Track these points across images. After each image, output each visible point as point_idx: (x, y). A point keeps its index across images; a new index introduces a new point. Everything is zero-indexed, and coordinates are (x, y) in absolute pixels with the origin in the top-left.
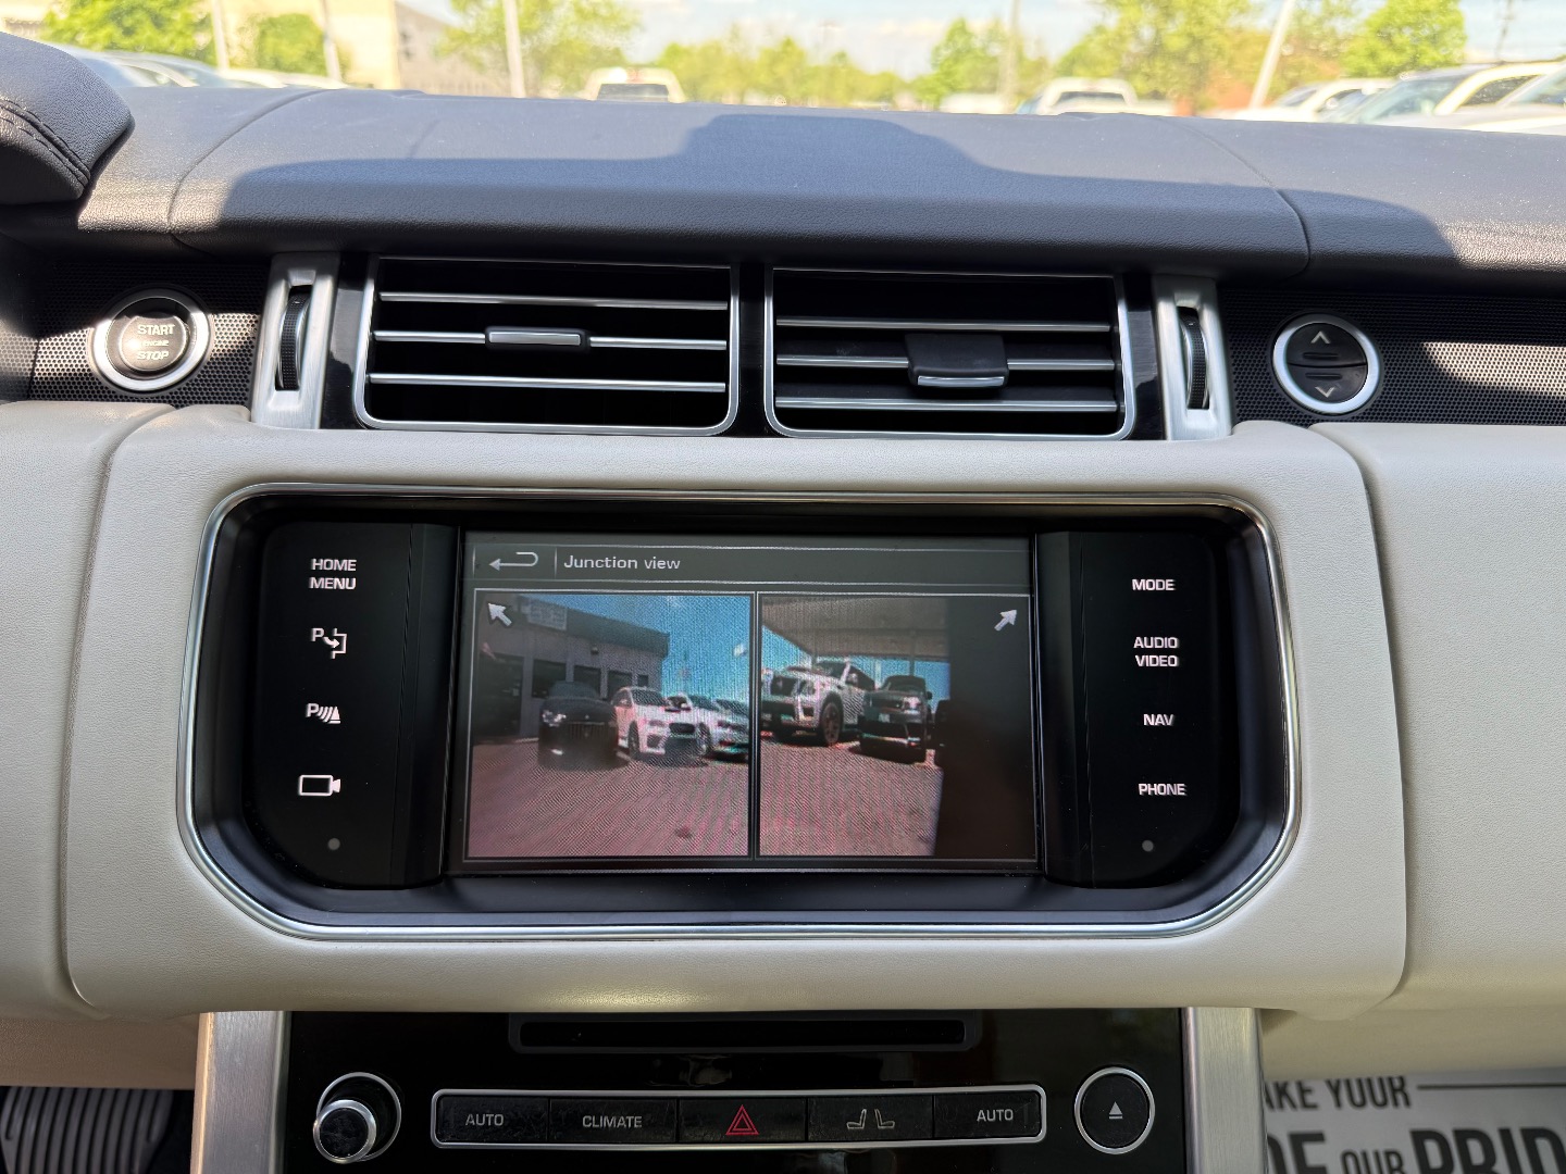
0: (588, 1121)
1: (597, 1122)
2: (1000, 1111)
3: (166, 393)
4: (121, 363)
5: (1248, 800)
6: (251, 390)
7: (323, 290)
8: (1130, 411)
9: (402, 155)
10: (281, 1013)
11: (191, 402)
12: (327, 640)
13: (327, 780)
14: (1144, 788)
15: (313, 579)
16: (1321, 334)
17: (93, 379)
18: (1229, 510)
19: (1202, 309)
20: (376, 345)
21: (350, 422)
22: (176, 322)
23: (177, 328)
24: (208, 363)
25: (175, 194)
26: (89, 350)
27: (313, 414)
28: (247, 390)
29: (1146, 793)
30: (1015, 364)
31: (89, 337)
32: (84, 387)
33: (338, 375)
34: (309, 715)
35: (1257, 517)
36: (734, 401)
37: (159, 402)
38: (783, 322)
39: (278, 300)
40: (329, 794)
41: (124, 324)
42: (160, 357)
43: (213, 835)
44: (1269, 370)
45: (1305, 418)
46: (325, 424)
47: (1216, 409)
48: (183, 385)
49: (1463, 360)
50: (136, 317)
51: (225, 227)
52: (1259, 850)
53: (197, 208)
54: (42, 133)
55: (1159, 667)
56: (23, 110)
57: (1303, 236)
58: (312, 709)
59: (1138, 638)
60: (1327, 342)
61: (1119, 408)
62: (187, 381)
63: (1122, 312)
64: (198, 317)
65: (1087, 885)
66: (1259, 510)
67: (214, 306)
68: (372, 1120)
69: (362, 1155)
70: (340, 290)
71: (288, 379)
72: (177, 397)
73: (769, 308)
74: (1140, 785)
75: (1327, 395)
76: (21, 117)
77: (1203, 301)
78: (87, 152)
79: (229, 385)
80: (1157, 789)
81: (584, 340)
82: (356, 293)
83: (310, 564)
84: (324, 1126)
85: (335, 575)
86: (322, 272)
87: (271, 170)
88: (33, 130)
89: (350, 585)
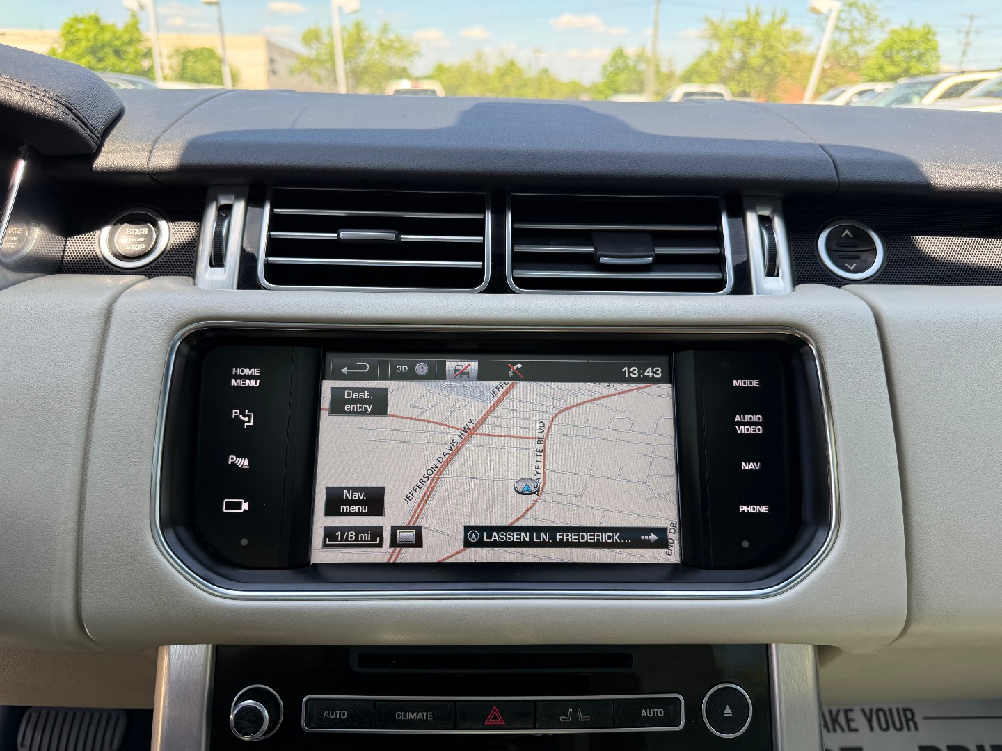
0: (399, 716)
1: (405, 716)
2: (655, 710)
3: (143, 270)
4: (116, 252)
5: (808, 513)
6: (194, 268)
7: (239, 208)
8: (730, 279)
9: (287, 126)
10: (210, 645)
11: (158, 275)
12: (241, 416)
13: (241, 503)
14: (742, 508)
15: (233, 380)
16: (847, 232)
17: (99, 261)
18: (792, 336)
19: (773, 217)
20: (271, 240)
21: (256, 285)
22: (149, 227)
23: (150, 231)
24: (169, 251)
25: (151, 151)
26: (97, 244)
27: (233, 282)
28: (192, 267)
29: (744, 511)
30: (659, 250)
31: (97, 235)
32: (95, 266)
33: (248, 260)
34: (230, 463)
35: (808, 340)
36: (488, 273)
37: (139, 275)
38: (517, 226)
39: (211, 213)
40: (242, 511)
41: (117, 229)
42: (140, 248)
43: (171, 534)
44: (815, 253)
45: (839, 282)
46: (239, 287)
47: (783, 277)
48: (153, 265)
49: (936, 247)
50: (126, 224)
51: (182, 169)
52: (814, 545)
53: (165, 158)
54: (74, 114)
55: (751, 433)
56: (63, 101)
57: (834, 172)
58: (232, 459)
59: (738, 416)
60: (851, 236)
61: (723, 276)
62: (156, 262)
63: (724, 219)
64: (163, 224)
65: (708, 567)
66: (811, 337)
67: (172, 217)
68: (266, 713)
69: (258, 736)
70: (249, 208)
71: (218, 260)
72: (150, 272)
73: (509, 218)
74: (740, 506)
75: (852, 268)
76: (63, 104)
77: (774, 211)
78: (99, 125)
79: (181, 265)
80: (750, 509)
81: (397, 237)
82: (257, 210)
83: (232, 371)
84: (236, 717)
85: (246, 378)
86: (238, 197)
87: (207, 136)
88: (69, 112)
89: (256, 383)
